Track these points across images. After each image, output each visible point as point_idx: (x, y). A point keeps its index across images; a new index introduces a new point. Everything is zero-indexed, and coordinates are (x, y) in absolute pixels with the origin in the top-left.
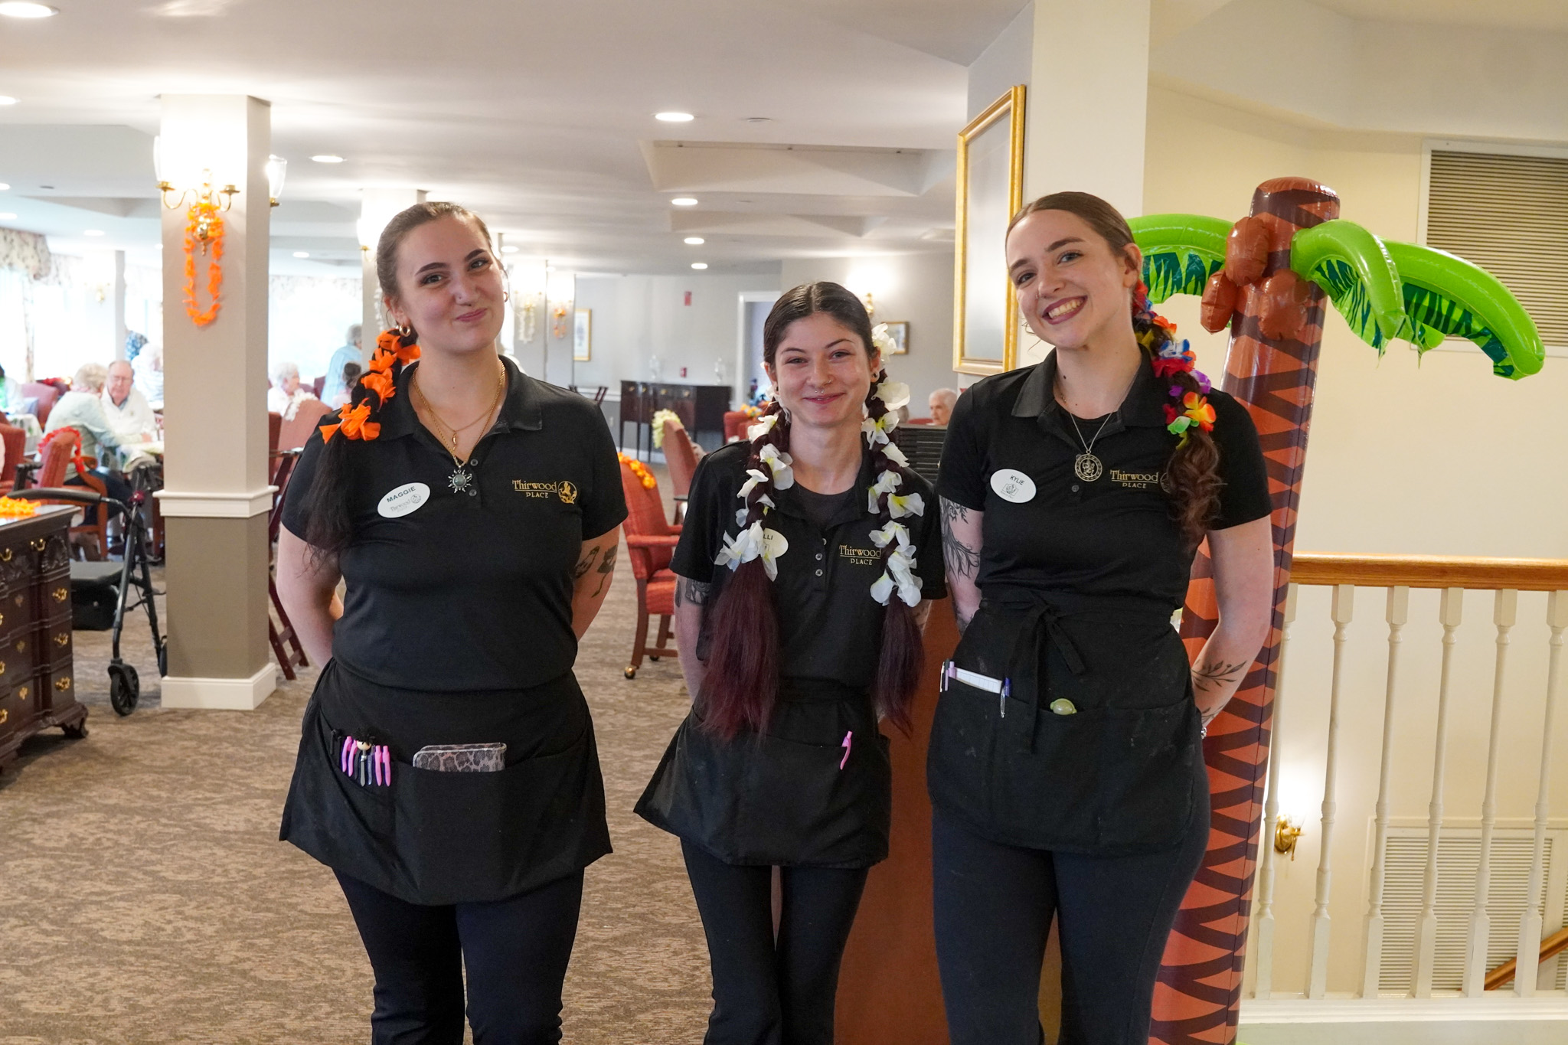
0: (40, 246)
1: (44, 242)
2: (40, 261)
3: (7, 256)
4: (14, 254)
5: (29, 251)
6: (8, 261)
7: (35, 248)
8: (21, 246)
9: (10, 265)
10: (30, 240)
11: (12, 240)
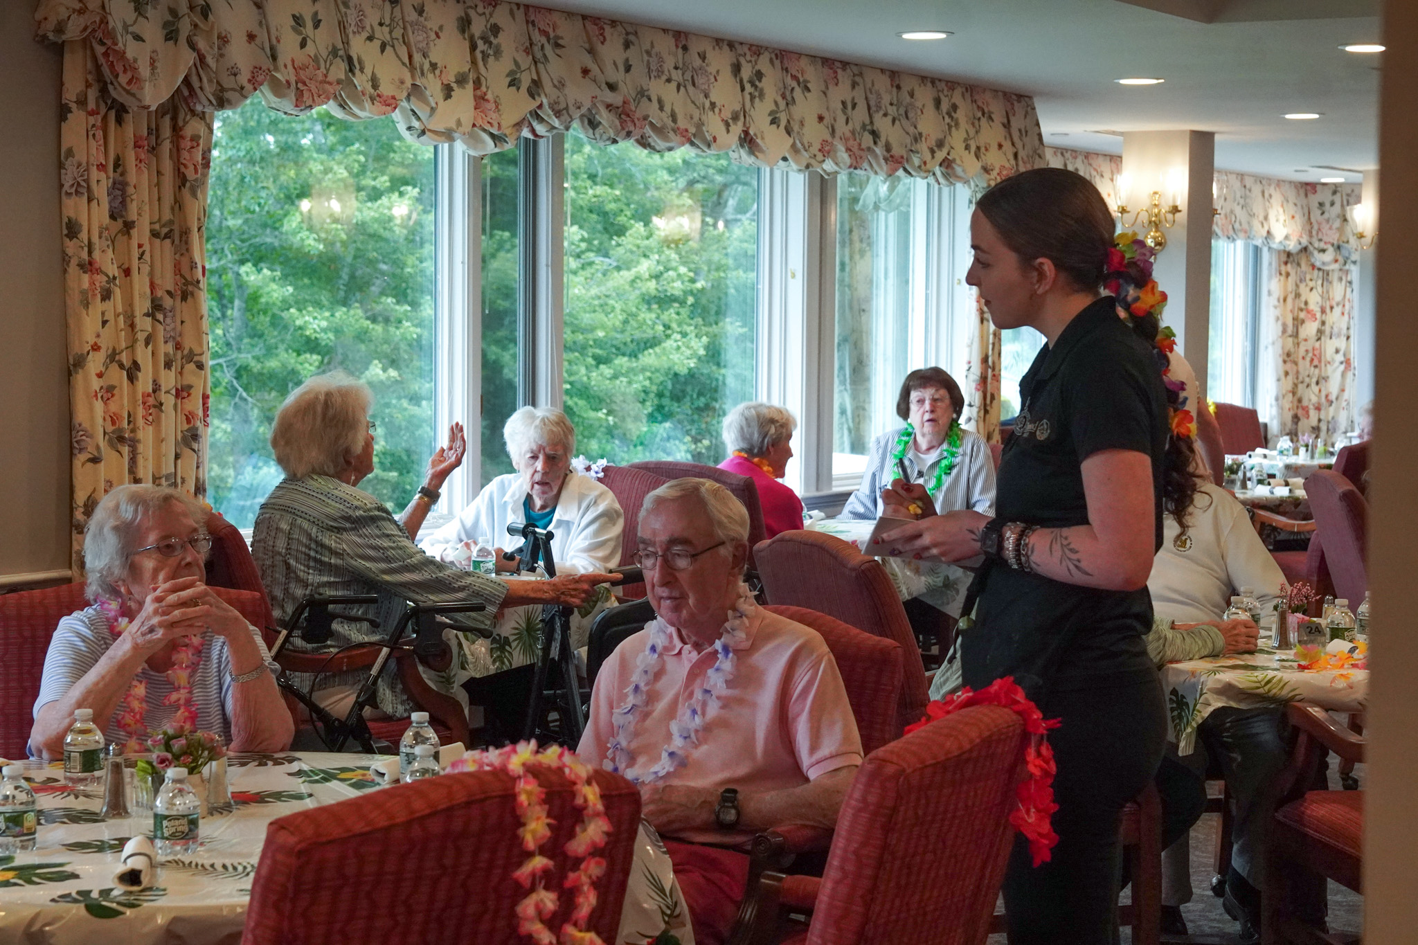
0: (1016, 123)
1: (1030, 112)
2: (1016, 156)
3: (940, 144)
4: (957, 139)
5: (991, 133)
6: (941, 155)
7: (1007, 126)
8: (975, 122)
9: (947, 164)
10: (997, 108)
11: (955, 107)
